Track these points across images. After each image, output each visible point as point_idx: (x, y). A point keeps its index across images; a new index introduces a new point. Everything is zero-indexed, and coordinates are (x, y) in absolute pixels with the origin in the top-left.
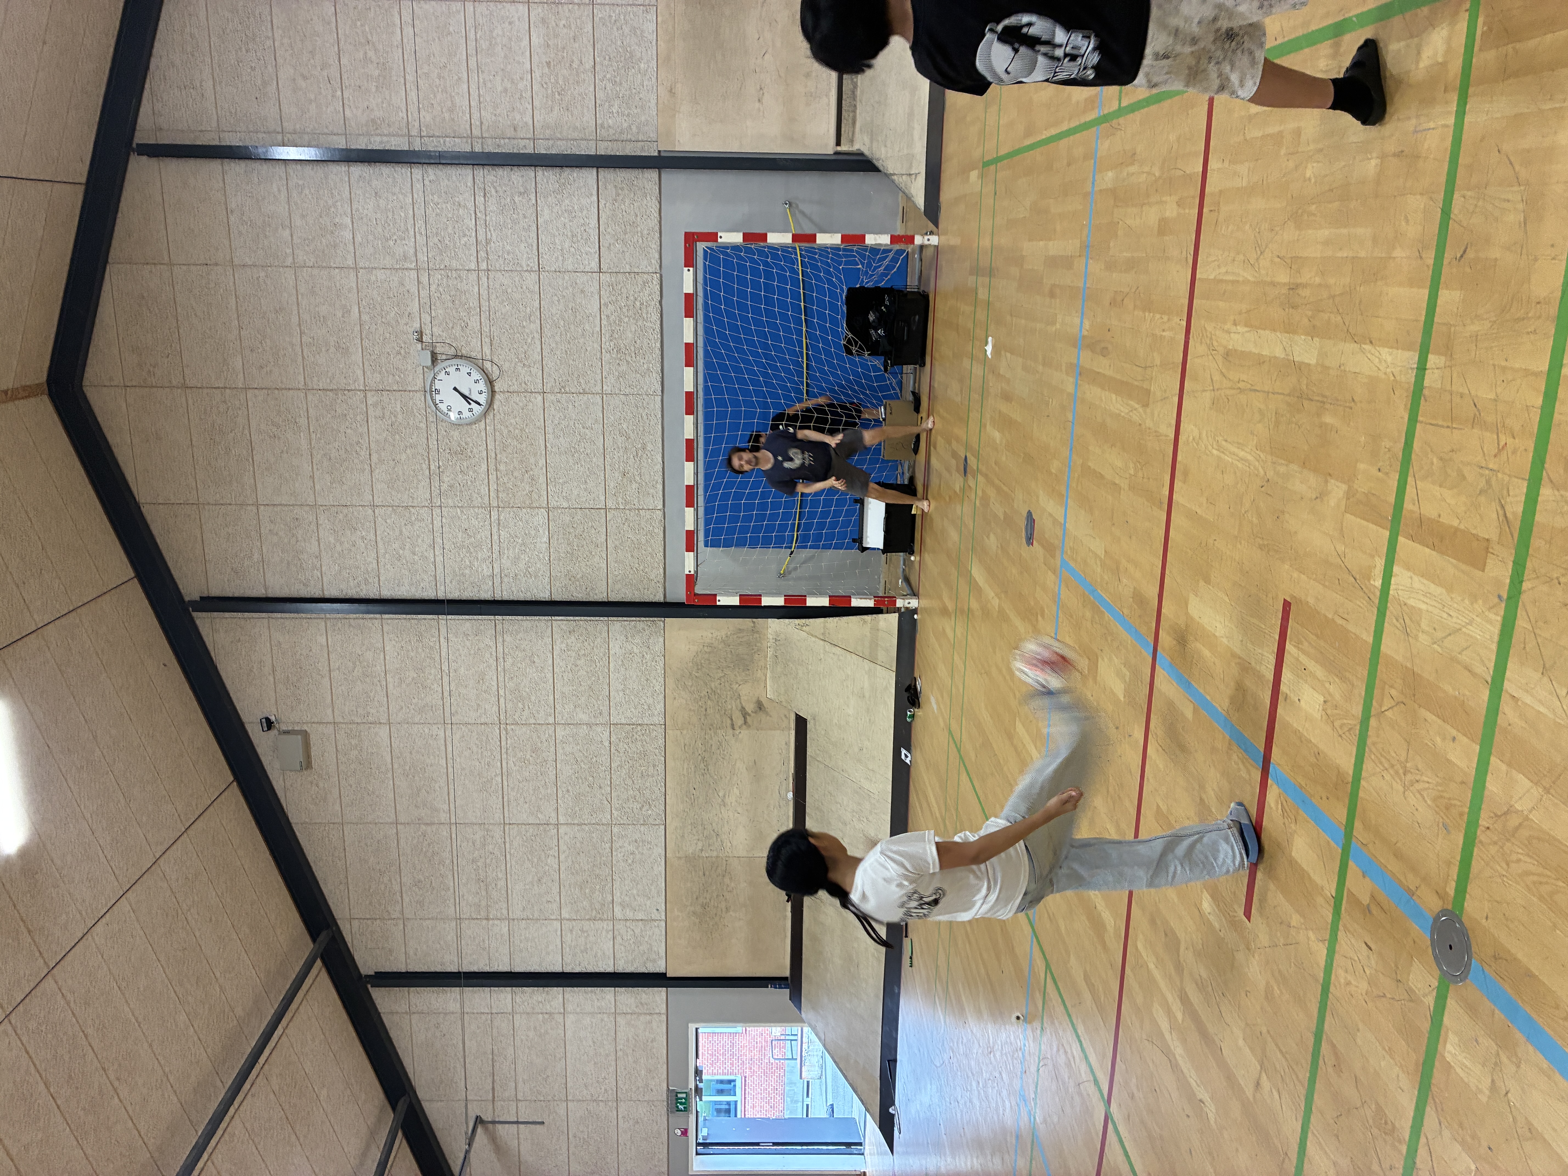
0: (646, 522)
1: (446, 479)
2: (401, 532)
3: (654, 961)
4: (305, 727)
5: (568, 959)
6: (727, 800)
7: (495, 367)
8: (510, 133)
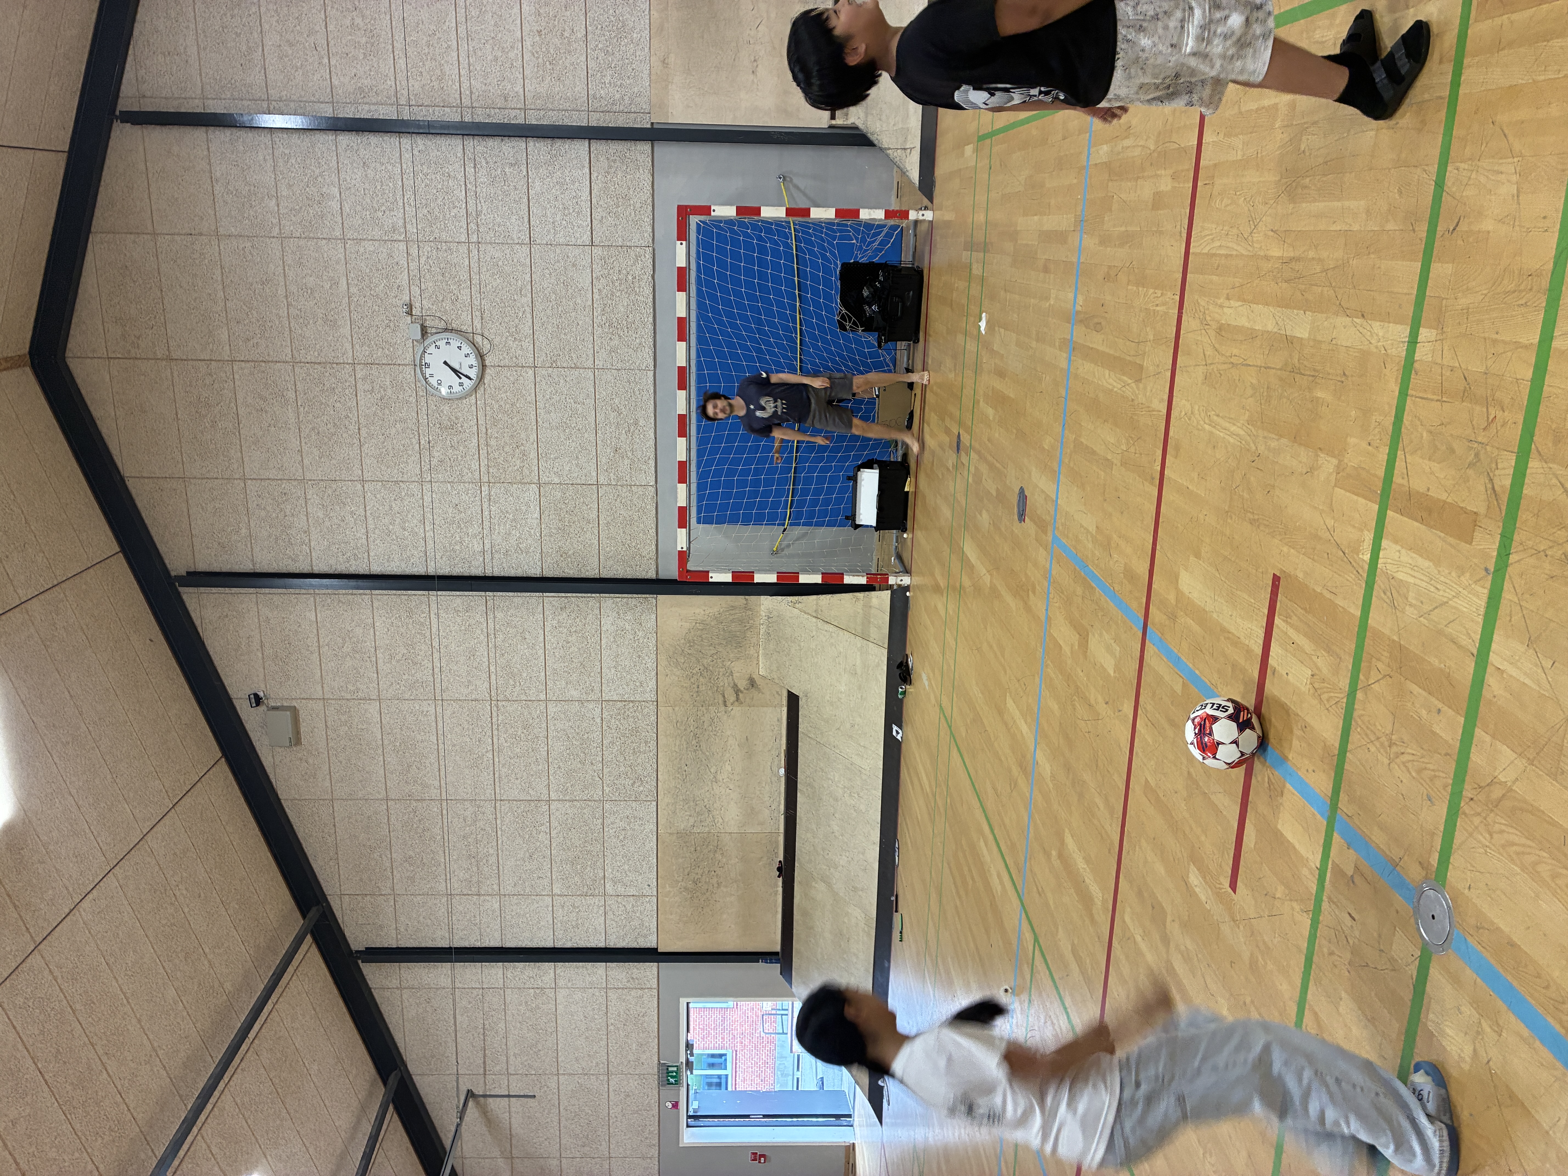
0: (638, 498)
1: (436, 454)
2: (391, 507)
3: (645, 936)
4: (294, 704)
5: (560, 934)
6: (720, 777)
7: (486, 342)
8: (500, 103)
